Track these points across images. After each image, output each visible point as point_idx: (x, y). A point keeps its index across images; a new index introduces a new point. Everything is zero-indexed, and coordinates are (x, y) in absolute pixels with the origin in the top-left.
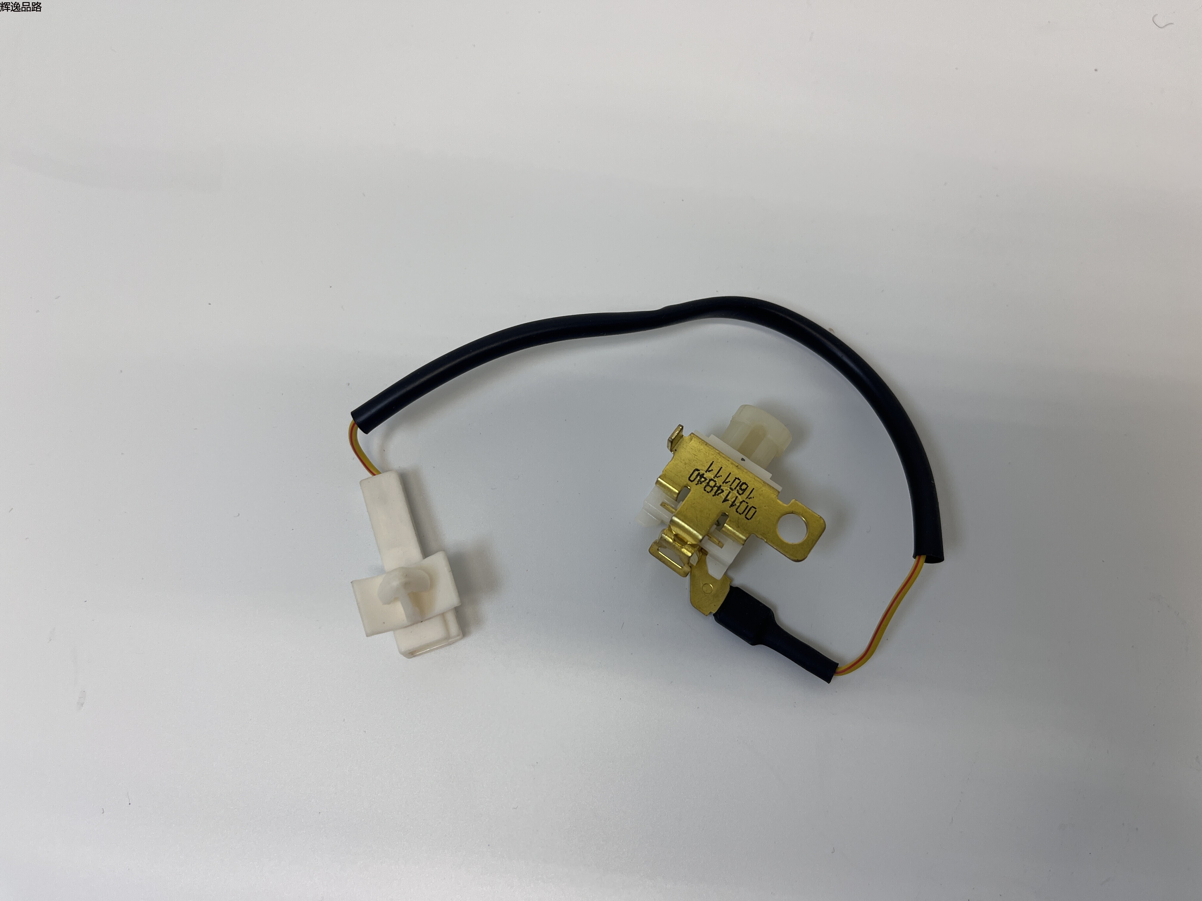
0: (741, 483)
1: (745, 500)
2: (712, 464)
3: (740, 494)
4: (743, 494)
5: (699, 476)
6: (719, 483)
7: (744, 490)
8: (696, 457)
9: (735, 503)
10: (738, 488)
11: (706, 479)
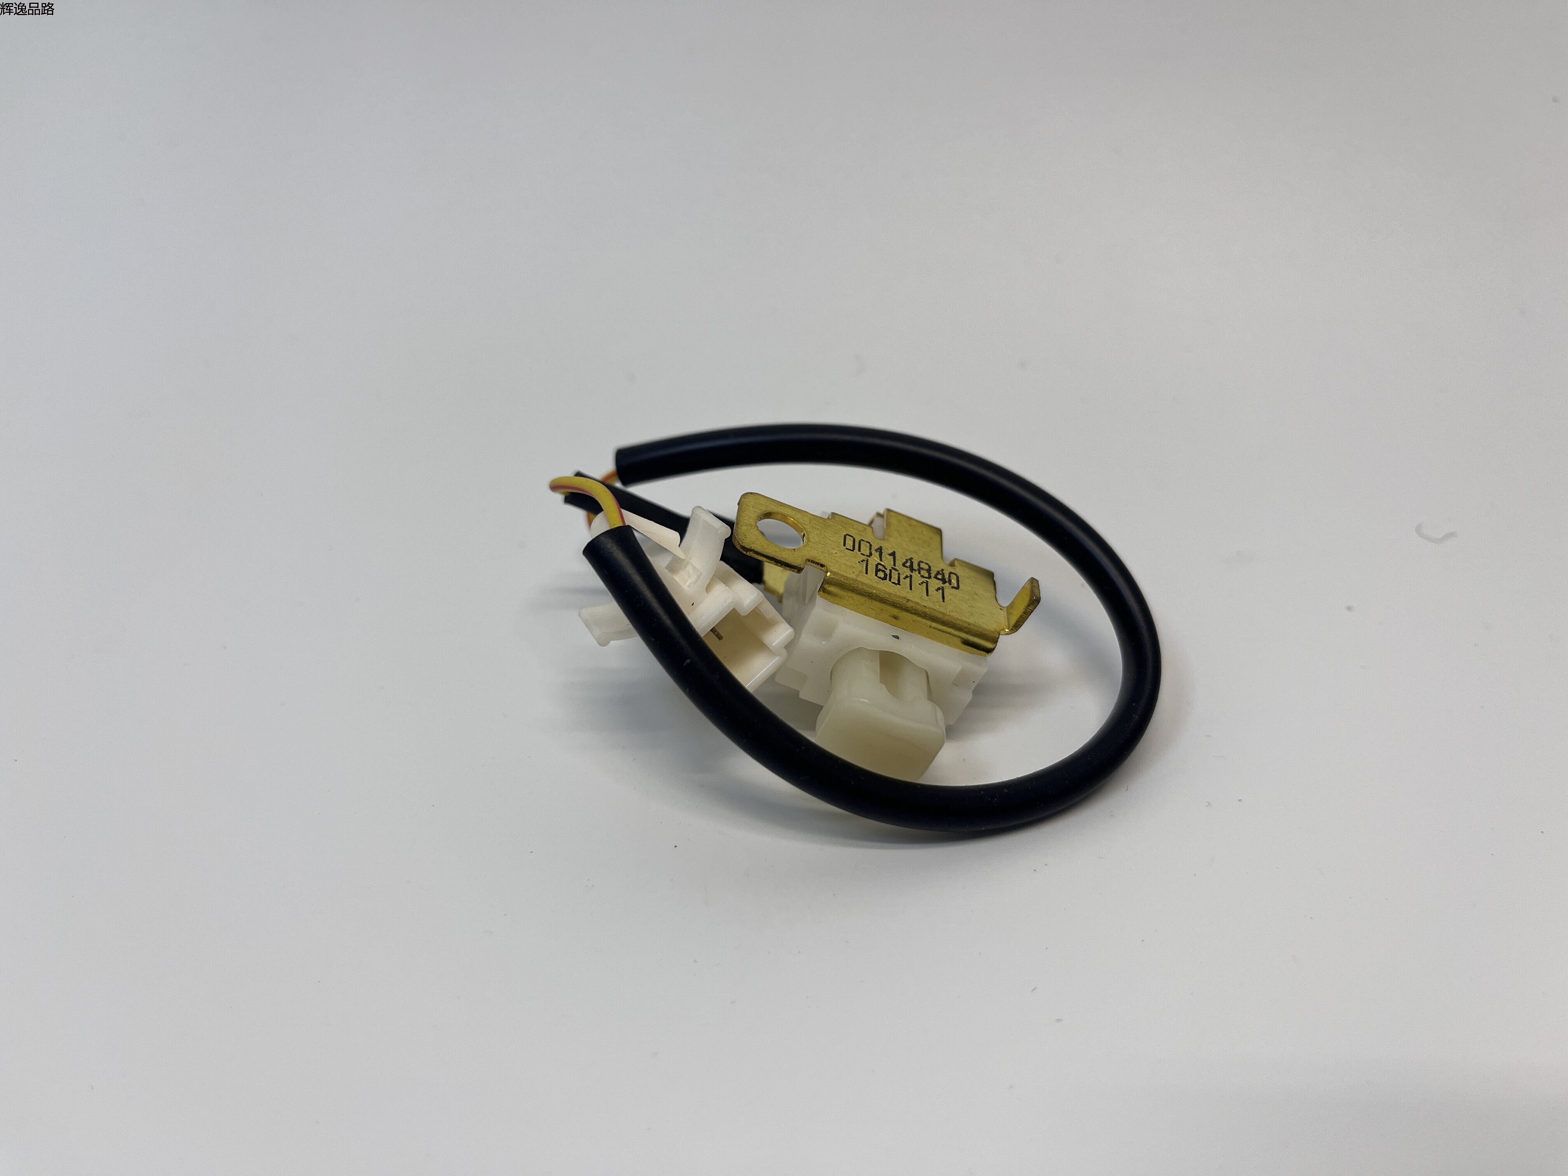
0: (888, 578)
1: (868, 558)
2: (943, 598)
3: (879, 564)
4: (877, 566)
5: (947, 580)
6: (916, 574)
7: (877, 570)
8: (970, 605)
9: (878, 553)
10: (888, 572)
11: (936, 577)
